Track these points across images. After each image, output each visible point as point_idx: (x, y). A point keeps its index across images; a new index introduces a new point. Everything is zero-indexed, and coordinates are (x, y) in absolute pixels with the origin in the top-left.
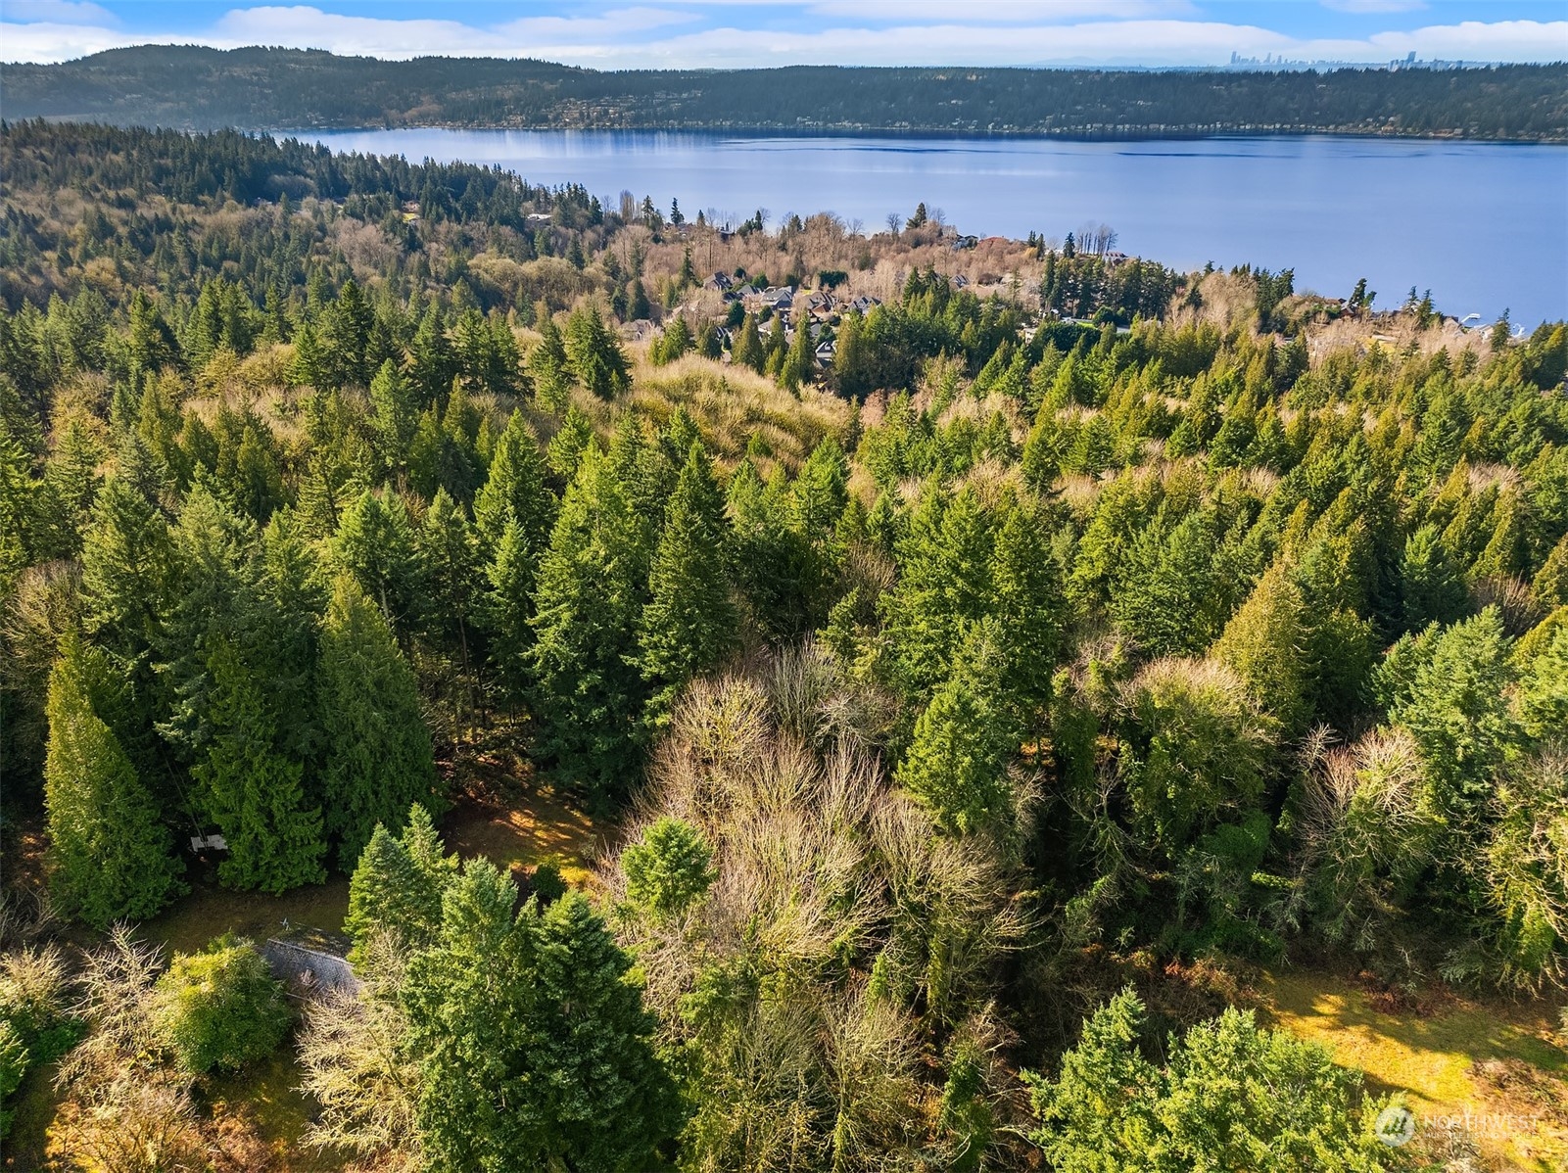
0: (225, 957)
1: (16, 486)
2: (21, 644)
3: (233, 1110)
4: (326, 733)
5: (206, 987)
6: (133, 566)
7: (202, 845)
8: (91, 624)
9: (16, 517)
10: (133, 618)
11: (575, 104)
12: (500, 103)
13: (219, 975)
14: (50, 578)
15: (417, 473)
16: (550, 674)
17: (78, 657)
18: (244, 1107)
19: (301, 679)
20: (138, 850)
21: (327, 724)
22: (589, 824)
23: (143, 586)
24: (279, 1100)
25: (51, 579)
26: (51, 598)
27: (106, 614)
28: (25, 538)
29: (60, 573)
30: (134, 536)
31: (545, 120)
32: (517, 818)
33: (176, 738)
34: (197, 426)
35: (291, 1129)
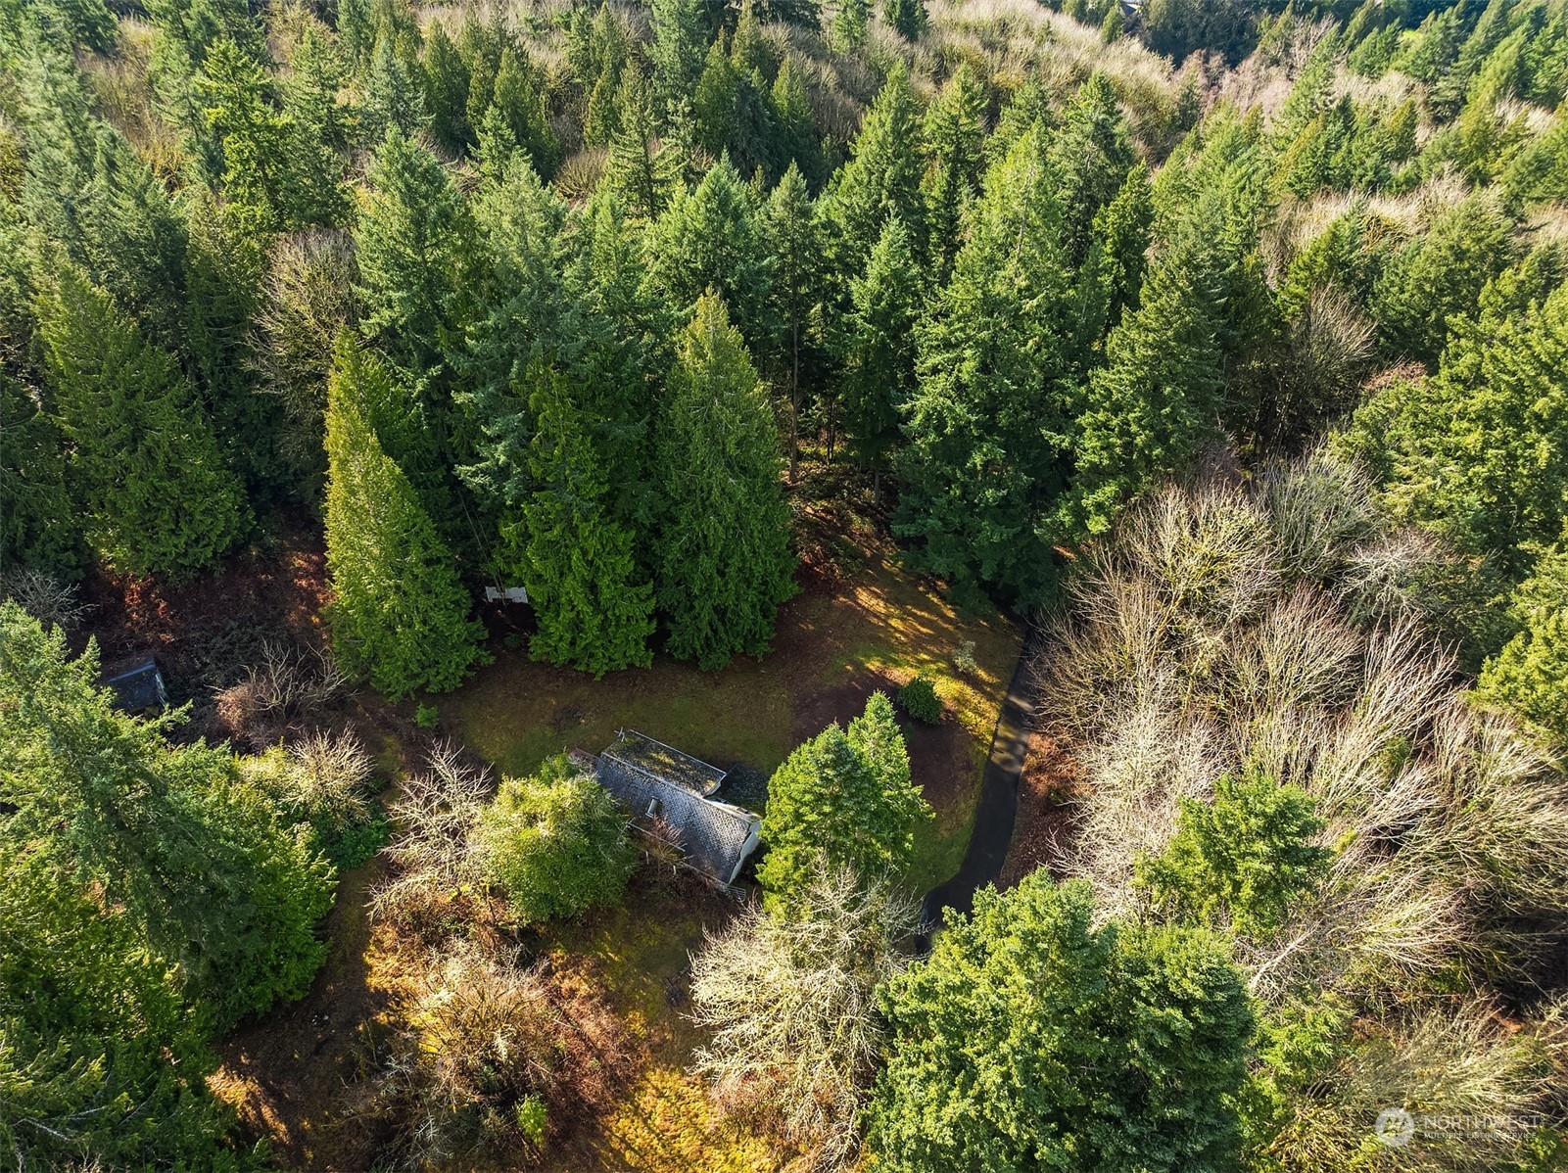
0: (566, 791)
1: (259, 121)
2: (280, 337)
3: (573, 964)
4: (666, 495)
5: (544, 830)
6: (420, 251)
7: (497, 595)
8: (369, 327)
9: (260, 163)
10: (422, 322)
13: (560, 815)
14: (309, 254)
15: (704, 123)
16: (932, 437)
17: (356, 369)
18: (588, 962)
19: (641, 427)
20: (438, 618)
21: (669, 487)
22: (951, 614)
23: (433, 281)
24: (628, 959)
25: (311, 254)
26: (313, 280)
27: (386, 313)
28: (272, 192)
29: (323, 247)
30: (422, 212)
32: (864, 597)
33: (482, 486)
34: (442, 42)
35: (648, 1001)
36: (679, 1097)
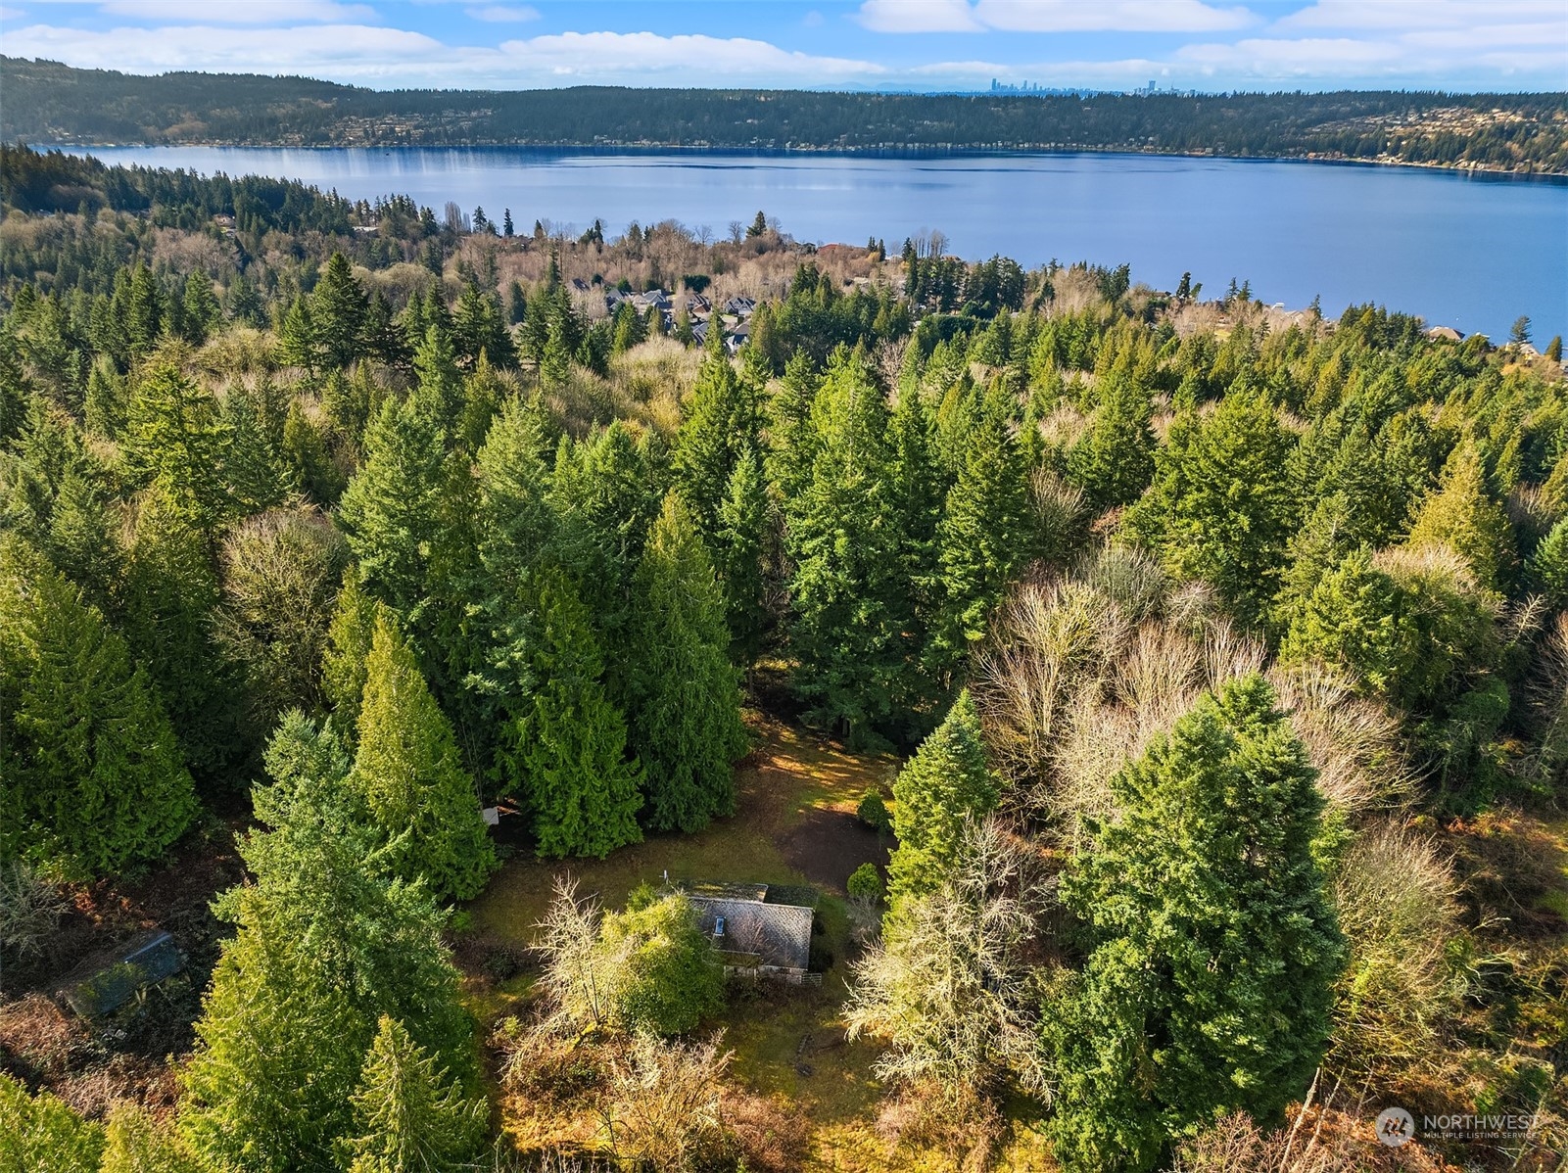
11: (357, 122)
12: (273, 121)
16: (818, 607)
31: (326, 138)
35: (783, 1082)
36: (851, 1142)
